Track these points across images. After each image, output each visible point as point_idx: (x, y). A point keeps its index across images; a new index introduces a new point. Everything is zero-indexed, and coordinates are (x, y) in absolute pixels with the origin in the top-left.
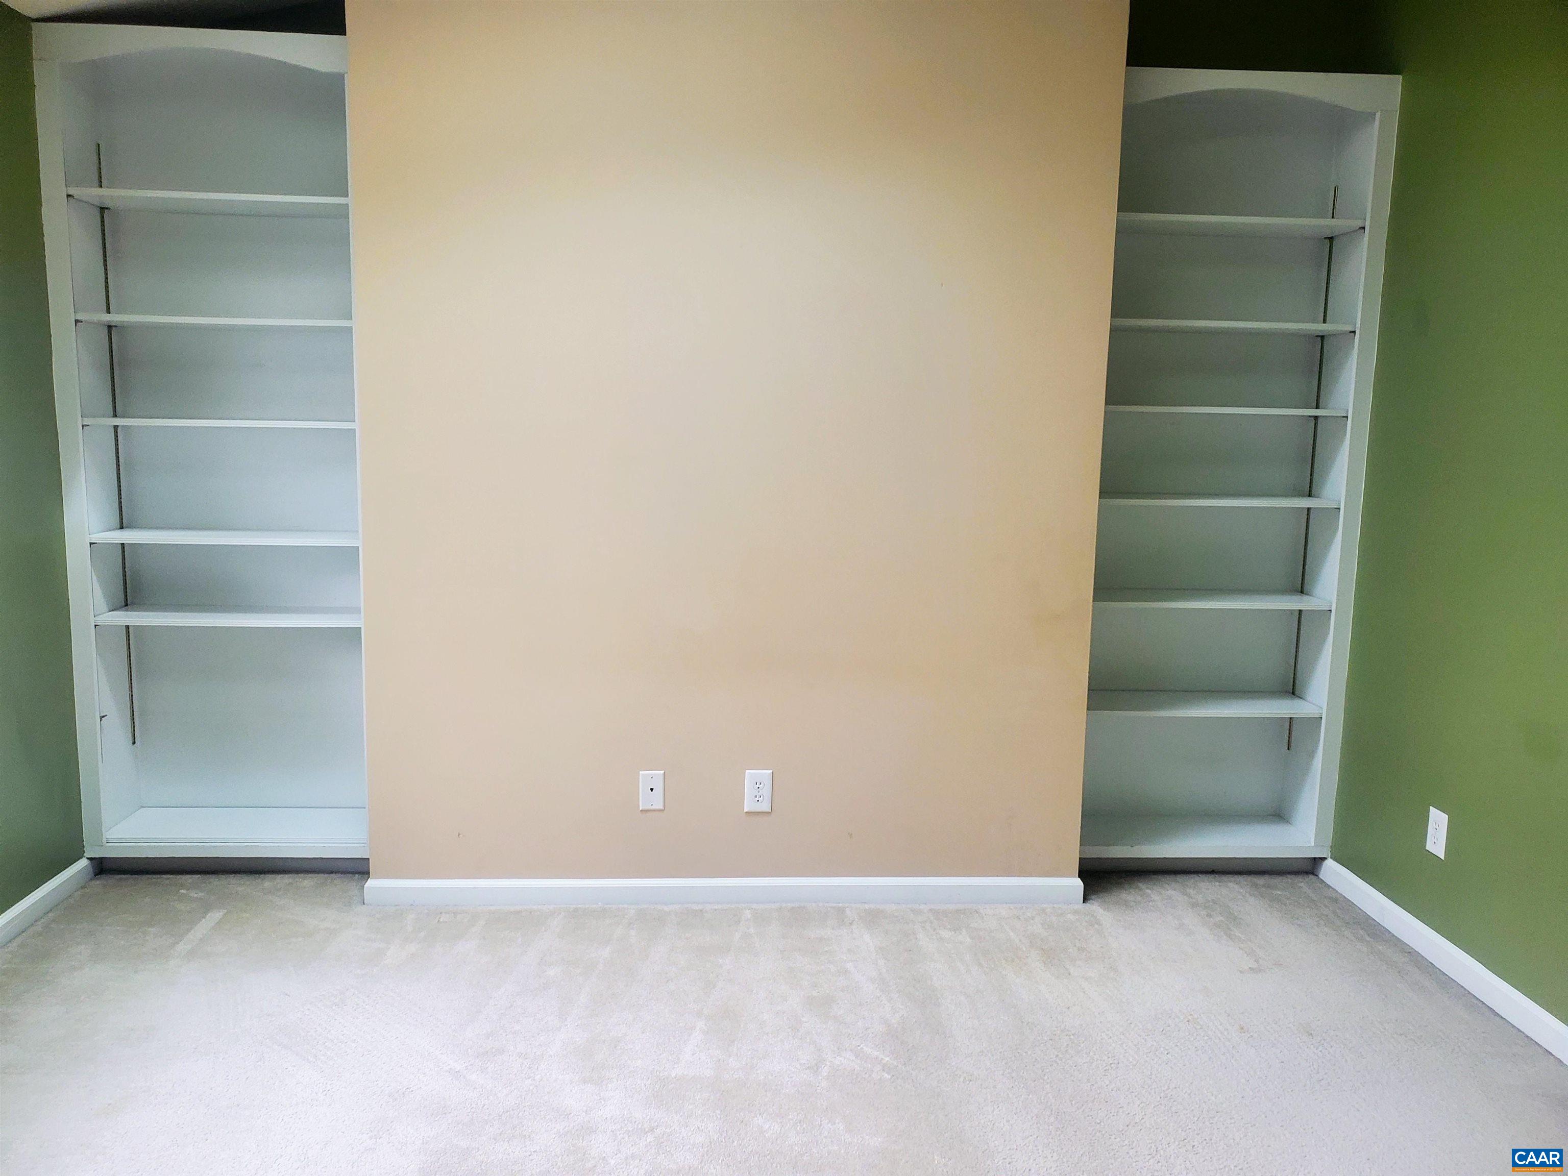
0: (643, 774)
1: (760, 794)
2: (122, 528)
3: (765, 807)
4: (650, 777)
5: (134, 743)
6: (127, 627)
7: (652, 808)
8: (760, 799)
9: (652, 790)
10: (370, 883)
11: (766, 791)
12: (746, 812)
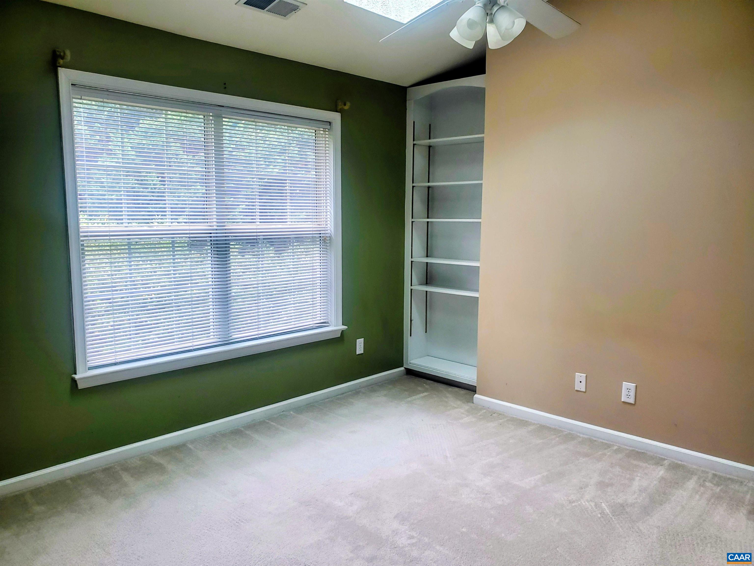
0: (577, 375)
1: (629, 394)
2: (427, 256)
3: (632, 401)
4: (580, 377)
5: (426, 332)
6: (427, 291)
7: (581, 390)
8: (630, 397)
9: (581, 382)
10: (476, 396)
11: (632, 393)
12: (623, 402)
